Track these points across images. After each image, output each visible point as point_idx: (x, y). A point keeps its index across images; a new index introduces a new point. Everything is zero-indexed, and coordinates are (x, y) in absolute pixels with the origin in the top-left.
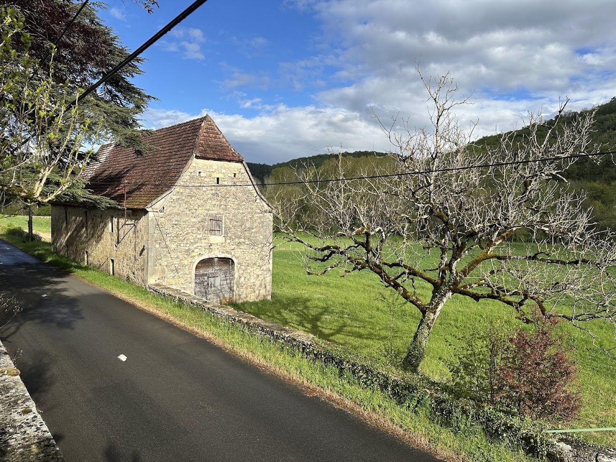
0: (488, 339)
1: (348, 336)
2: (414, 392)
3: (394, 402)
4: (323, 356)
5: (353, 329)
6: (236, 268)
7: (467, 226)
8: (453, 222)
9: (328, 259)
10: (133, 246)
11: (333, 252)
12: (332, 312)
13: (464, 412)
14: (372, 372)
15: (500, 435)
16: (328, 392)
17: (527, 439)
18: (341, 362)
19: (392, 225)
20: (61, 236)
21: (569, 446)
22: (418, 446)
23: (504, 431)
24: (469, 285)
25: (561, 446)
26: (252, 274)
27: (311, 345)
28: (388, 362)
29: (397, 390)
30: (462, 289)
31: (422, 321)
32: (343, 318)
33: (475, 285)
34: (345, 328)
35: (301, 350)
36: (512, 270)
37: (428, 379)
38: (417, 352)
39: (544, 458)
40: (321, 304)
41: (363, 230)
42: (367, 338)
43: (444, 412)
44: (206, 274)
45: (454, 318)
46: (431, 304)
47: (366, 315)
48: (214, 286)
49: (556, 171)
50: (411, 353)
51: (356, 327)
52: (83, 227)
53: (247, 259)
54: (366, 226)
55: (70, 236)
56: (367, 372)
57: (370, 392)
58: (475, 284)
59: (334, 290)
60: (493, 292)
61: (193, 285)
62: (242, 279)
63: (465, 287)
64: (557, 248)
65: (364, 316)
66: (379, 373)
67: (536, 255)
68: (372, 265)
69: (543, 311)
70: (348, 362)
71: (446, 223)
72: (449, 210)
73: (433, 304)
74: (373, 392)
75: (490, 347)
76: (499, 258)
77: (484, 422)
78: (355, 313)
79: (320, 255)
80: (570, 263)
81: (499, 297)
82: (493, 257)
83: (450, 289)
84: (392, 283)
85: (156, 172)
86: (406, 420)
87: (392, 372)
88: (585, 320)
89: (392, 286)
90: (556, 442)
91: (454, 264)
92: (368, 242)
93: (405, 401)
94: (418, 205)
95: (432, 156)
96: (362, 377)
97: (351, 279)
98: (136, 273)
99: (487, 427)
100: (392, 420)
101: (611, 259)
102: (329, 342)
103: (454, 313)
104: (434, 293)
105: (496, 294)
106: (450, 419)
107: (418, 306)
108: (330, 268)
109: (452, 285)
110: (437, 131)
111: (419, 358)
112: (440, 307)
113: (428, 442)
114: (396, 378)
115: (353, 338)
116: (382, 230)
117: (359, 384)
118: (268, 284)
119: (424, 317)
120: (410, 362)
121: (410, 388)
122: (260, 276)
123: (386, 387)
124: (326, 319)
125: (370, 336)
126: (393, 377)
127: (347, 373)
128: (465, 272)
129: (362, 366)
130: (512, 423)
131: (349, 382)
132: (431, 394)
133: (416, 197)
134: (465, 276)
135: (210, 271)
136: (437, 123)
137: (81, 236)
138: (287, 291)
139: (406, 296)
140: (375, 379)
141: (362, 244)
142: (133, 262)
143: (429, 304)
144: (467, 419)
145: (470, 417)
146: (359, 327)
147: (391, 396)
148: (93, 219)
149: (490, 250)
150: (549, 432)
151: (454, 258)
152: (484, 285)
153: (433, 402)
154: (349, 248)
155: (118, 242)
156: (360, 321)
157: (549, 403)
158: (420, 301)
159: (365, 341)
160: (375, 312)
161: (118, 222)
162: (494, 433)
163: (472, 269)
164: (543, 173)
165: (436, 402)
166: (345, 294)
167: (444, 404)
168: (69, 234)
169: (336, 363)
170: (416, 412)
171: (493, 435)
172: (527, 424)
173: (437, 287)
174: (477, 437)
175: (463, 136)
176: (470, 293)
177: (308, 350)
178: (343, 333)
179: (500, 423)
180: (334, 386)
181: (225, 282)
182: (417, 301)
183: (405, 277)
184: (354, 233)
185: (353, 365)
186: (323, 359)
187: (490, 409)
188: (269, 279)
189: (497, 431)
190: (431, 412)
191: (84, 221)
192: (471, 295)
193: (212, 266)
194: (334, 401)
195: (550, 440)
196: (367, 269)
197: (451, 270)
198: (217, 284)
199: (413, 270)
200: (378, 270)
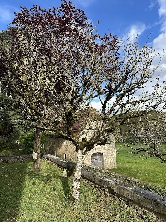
4: (143, 187)
5: (150, 179)
6: (104, 156)
9: (139, 153)
10: (72, 149)
11: (141, 150)
12: (141, 173)
18: (151, 188)
19: (162, 140)
20: (47, 147)
26: (109, 159)
27: (138, 183)
32: (145, 175)
35: (135, 184)
40: (136, 170)
42: (156, 183)
44: (95, 159)
47: (154, 174)
48: (97, 163)
52: (55, 143)
53: (107, 153)
54: (154, 141)
55: (50, 147)
56: (161, 192)
61: (91, 162)
62: (106, 160)
68: (157, 155)
78: (150, 173)
79: (136, 151)
84: (165, 161)
85: (78, 125)
92: (154, 146)
98: (73, 158)
108: (141, 156)
116: (159, 142)
118: (115, 162)
122: (112, 159)
129: (159, 190)
135: (96, 157)
137: (54, 147)
138: (121, 165)
141: (152, 147)
142: (72, 154)
146: (152, 179)
148: (58, 141)
154: (147, 149)
155: (67, 148)
156: (152, 176)
160: (157, 173)
161: (67, 142)
168: (50, 146)
169: (149, 189)
177: (138, 185)
181: (101, 161)
184: (150, 144)
188: (115, 160)
191: (55, 142)
193: (96, 156)
198: (98, 162)
200: (159, 156)
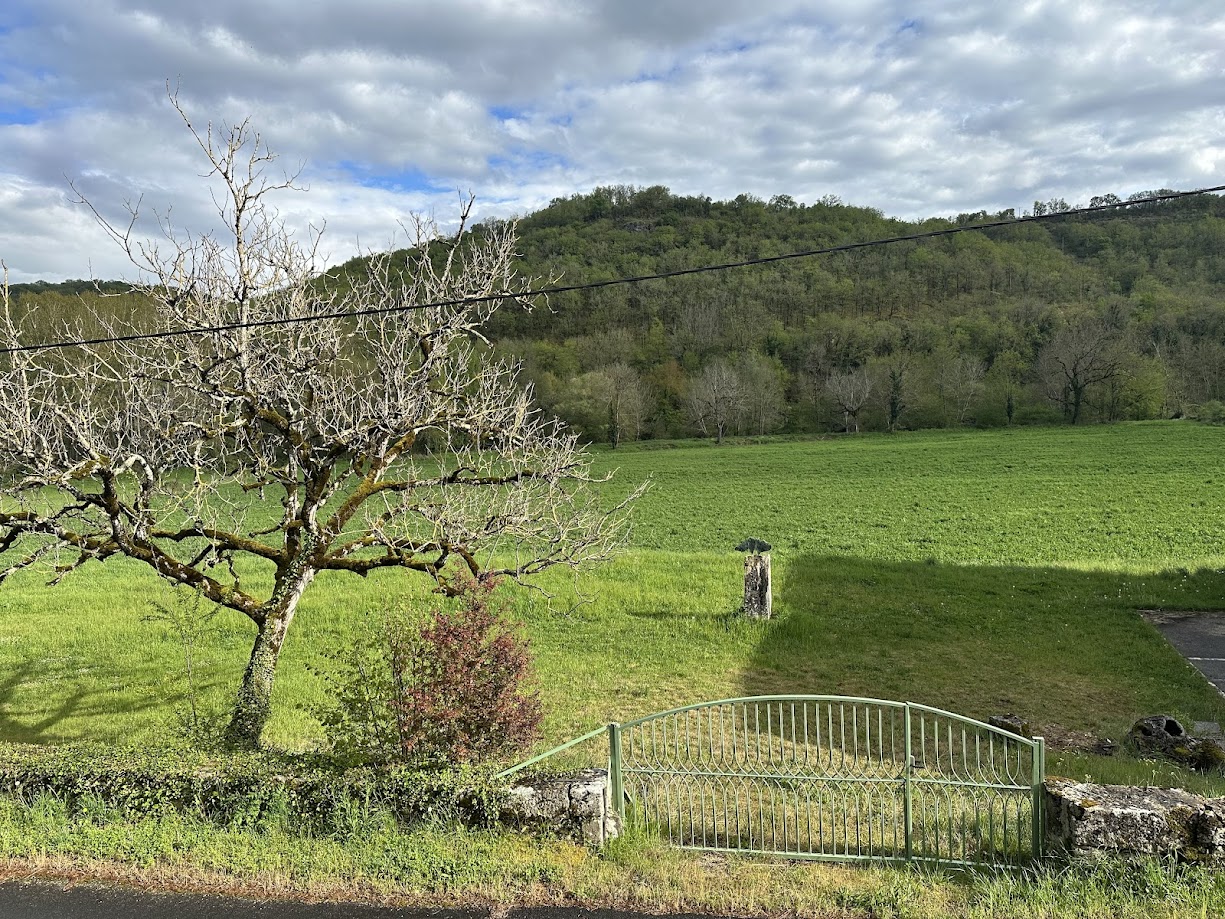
0: (386, 644)
1: (92, 714)
2: (251, 790)
3: (210, 825)
4: (17, 783)
5: (106, 695)
7: (325, 436)
8: (301, 430)
9: (6, 547)
11: (18, 530)
12: (45, 671)
13: (355, 794)
14: (151, 780)
15: (423, 811)
16: (41, 861)
17: (466, 803)
18: (70, 782)
19: (169, 446)
21: (531, 789)
22: (269, 895)
23: (430, 802)
24: (347, 548)
25: (519, 793)
28: (188, 746)
29: (215, 798)
30: (334, 558)
31: (259, 640)
32: (76, 677)
33: (358, 546)
34: (83, 700)
36: (422, 506)
37: (278, 753)
38: (254, 706)
39: (496, 824)
40: (12, 659)
41: (90, 466)
42: (140, 708)
43: (318, 809)
45: (332, 616)
46: (274, 600)
47: (136, 656)
49: (471, 325)
50: (241, 711)
51: (113, 689)
54: (97, 457)
56: (139, 783)
57: (153, 823)
58: (358, 543)
59: (47, 618)
60: (390, 553)
63: (339, 553)
64: (486, 456)
65: (133, 658)
66: (168, 777)
67: (456, 473)
68: (129, 543)
69: (474, 569)
70: (88, 777)
71: (286, 432)
72: (290, 405)
73: (278, 600)
74: (159, 821)
75: (391, 657)
76: (395, 488)
77: (392, 800)
78: (108, 658)
80: (508, 480)
81: (401, 559)
82: (383, 488)
83: (310, 563)
84: (184, 576)
86: (238, 854)
87: (200, 765)
88: (536, 571)
89: (184, 581)
90: (510, 790)
91: (311, 513)
92: (108, 491)
93: (233, 814)
94: (220, 399)
95: (236, 294)
96: (129, 799)
97: (92, 581)
99: (399, 807)
100: (207, 866)
101: (564, 466)
102: (32, 746)
103: (332, 607)
104: (277, 577)
105: (396, 556)
106: (331, 817)
107: (248, 611)
108: (14, 570)
109: (312, 554)
110: (239, 243)
111: (259, 718)
112: (293, 604)
113: (288, 880)
114: (210, 775)
115: (104, 717)
116: (143, 462)
117: (123, 815)
119: (262, 630)
120: (242, 731)
121: (241, 786)
123: (189, 801)
124: (27, 690)
125: (147, 703)
126: (201, 774)
127: (88, 801)
128: (335, 526)
129: (126, 773)
130: (440, 783)
131: (94, 820)
132: (288, 783)
133: (212, 381)
134: (336, 532)
136: (237, 226)
139: (216, 596)
140: (160, 791)
143: (271, 602)
144: (362, 804)
145: (367, 799)
146: (121, 689)
147: (202, 816)
149: (378, 475)
150: (499, 776)
151: (310, 500)
152: (374, 543)
153: (293, 796)
154: (63, 512)
156: (121, 674)
157: (495, 727)
158: (251, 599)
159: (137, 715)
160: (157, 646)
162: (413, 813)
163: (349, 516)
164: (448, 327)
165: (298, 793)
166: (75, 622)
167: (315, 793)
169: (57, 788)
170: (260, 830)
171: (409, 815)
172: (463, 777)
173: (283, 564)
174: (382, 833)
175: (300, 254)
176: (350, 564)
178: (77, 712)
179: (421, 790)
180: (55, 843)
182: (244, 601)
183: (213, 556)
184: (67, 476)
185: (103, 779)
186: (20, 791)
187: (400, 771)
189: (416, 807)
190: (290, 816)
192: (351, 567)
194: (59, 876)
195: (502, 789)
196: (120, 553)
197: (307, 526)
199: (229, 537)
200: (142, 550)
